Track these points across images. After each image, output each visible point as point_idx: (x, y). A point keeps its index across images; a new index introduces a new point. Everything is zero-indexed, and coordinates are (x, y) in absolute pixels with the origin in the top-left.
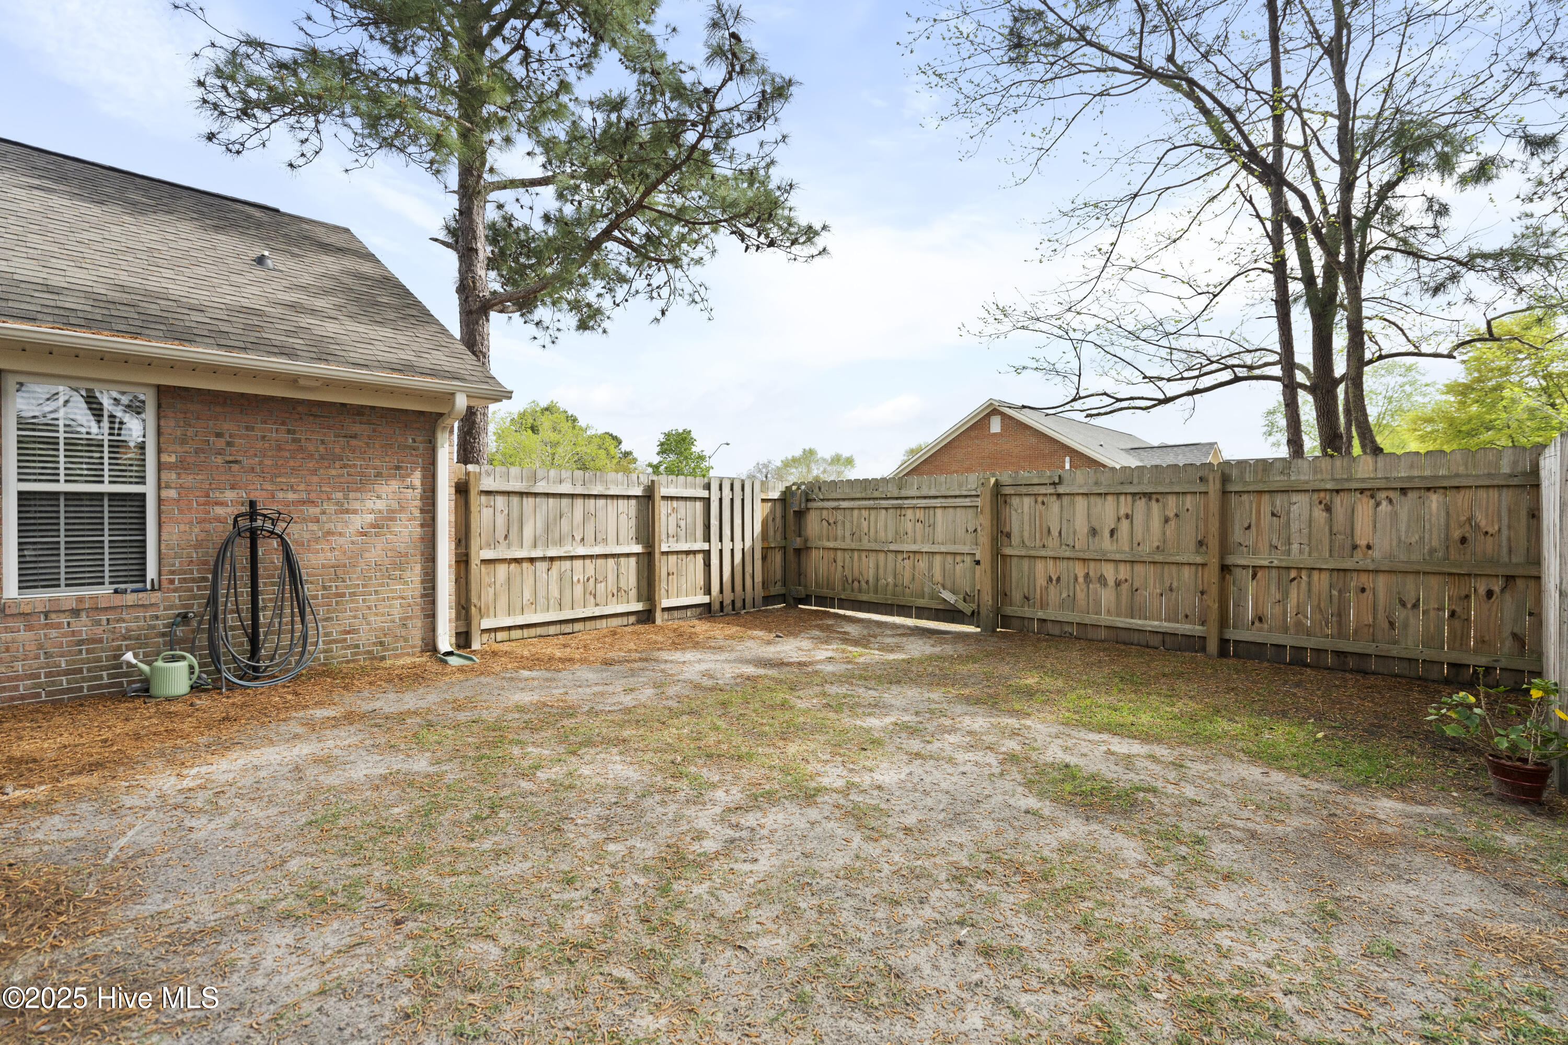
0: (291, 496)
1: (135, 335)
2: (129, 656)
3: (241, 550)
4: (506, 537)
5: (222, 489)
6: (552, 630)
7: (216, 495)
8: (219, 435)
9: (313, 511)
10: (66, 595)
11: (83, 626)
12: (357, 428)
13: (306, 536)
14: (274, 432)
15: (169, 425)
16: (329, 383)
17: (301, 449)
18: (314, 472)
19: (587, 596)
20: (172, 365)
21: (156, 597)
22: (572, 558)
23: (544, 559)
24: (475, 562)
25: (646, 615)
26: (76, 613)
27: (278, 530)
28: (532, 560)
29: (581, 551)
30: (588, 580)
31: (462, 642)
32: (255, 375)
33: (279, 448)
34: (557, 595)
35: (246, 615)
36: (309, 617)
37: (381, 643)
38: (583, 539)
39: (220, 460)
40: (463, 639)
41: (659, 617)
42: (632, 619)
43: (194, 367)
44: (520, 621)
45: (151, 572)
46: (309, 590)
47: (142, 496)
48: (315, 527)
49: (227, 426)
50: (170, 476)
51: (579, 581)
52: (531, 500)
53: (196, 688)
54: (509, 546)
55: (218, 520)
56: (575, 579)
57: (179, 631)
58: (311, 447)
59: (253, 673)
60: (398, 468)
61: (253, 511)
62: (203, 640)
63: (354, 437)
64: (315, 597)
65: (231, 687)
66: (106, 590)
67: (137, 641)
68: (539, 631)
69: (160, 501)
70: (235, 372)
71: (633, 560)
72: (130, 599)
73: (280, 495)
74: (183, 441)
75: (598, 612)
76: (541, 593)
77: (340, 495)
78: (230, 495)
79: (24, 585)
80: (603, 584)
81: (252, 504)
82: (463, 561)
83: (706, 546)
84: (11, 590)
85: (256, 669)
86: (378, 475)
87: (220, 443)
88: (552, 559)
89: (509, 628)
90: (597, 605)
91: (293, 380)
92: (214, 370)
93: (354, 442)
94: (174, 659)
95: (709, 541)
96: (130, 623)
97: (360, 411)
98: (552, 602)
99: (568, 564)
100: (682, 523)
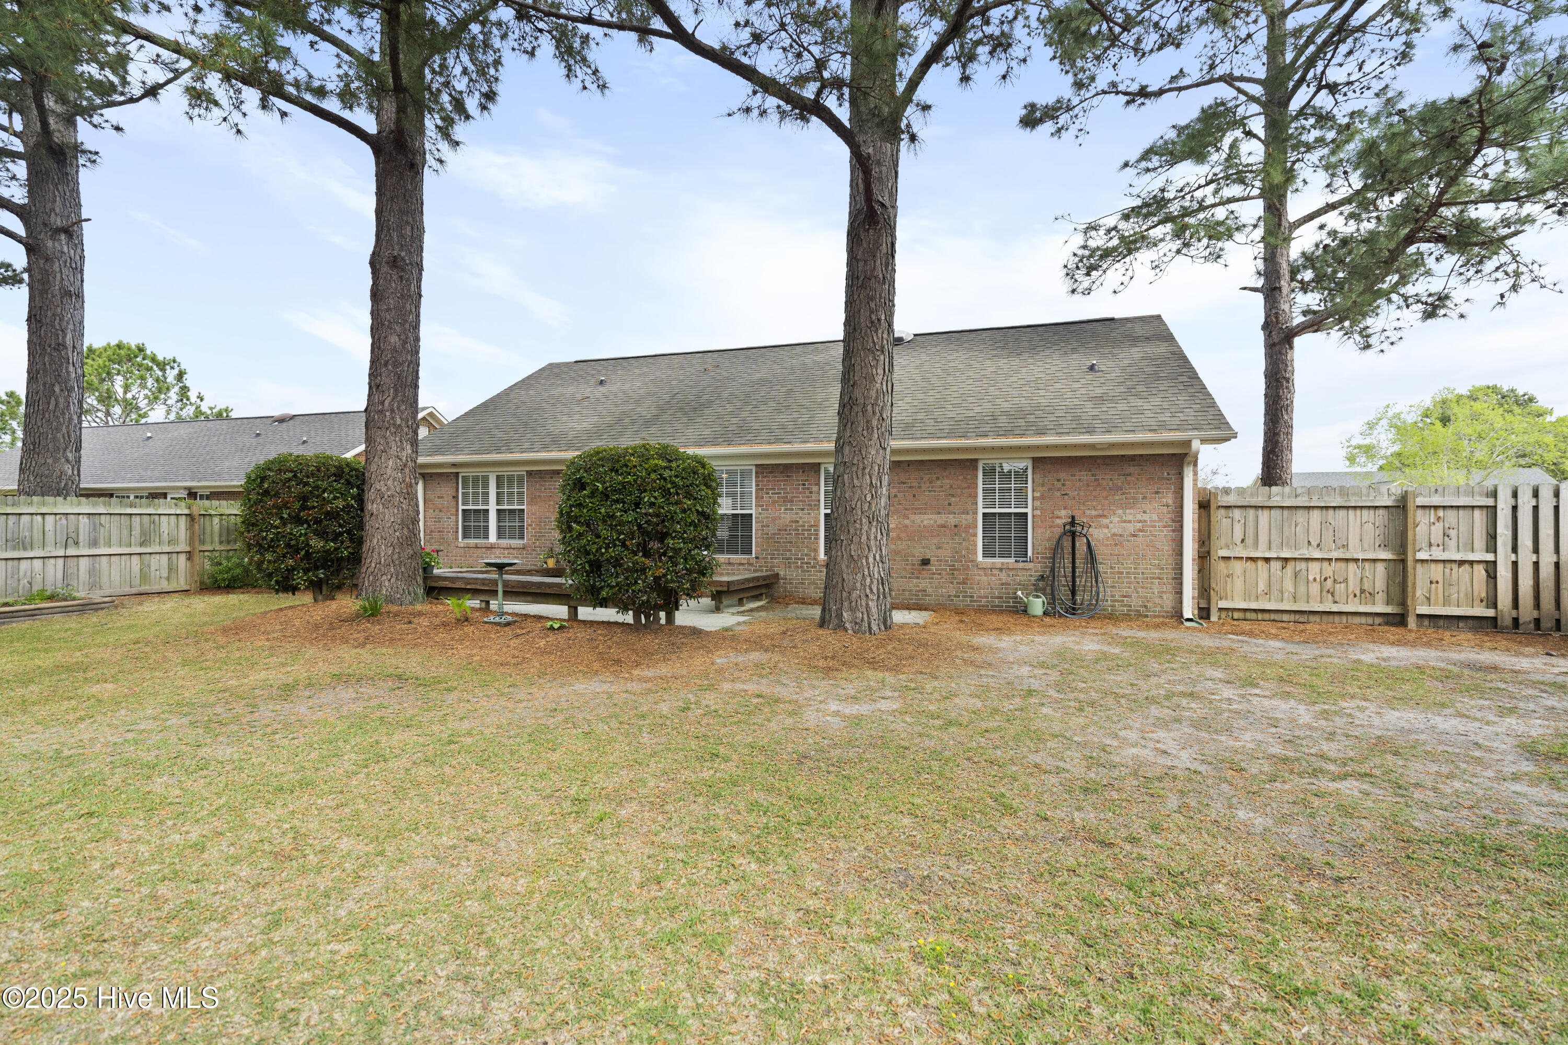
0: (1094, 513)
1: (1022, 435)
2: (1019, 593)
3: (1067, 543)
4: (1243, 541)
5: (1059, 510)
6: (1285, 617)
7: (1057, 513)
8: (1059, 480)
9: (1105, 521)
10: (998, 561)
11: (1003, 576)
12: (1131, 469)
13: (1102, 536)
14: (1084, 476)
15: (1038, 476)
16: (1112, 445)
17: (1099, 485)
18: (1106, 498)
19: (1324, 593)
20: (1038, 447)
21: (1031, 565)
22: (1307, 560)
23: (1278, 559)
24: (1214, 556)
25: (1398, 619)
26: (1001, 570)
27: (1084, 532)
28: (1267, 560)
29: (1317, 554)
30: (1326, 579)
31: (1205, 615)
32: (1075, 446)
33: (1088, 485)
34: (1291, 589)
35: (1069, 579)
36: (1101, 585)
37: (1146, 607)
38: (1318, 545)
39: (1059, 494)
40: (1204, 613)
41: (1412, 622)
42: (1378, 620)
43: (1048, 447)
44: (1254, 606)
45: (1030, 553)
46: (1101, 568)
47: (1026, 514)
48: (1106, 531)
49: (1063, 475)
50: (1038, 503)
51: (1315, 580)
52: (1266, 512)
53: (1045, 613)
54: (1245, 547)
55: (1058, 526)
56: (1311, 578)
57: (1041, 584)
58: (1104, 483)
59: (1073, 611)
60: (1157, 493)
61: (1073, 523)
62: (1048, 590)
63: (1130, 475)
64: (1106, 573)
65: (1061, 616)
66: (1012, 560)
67: (1024, 587)
68: (1273, 616)
69: (1033, 516)
70: (1065, 447)
71: (1380, 567)
72: (1021, 565)
73: (1088, 512)
74: (1043, 485)
75: (1335, 608)
76: (1275, 587)
77: (1120, 512)
78: (1063, 513)
79: (985, 555)
80: (1343, 585)
81: (1073, 517)
82: (1204, 557)
83: (1490, 557)
84: (980, 557)
85: (1074, 609)
86: (1145, 498)
87: (1059, 485)
88: (1286, 560)
89: (1245, 610)
90: (1335, 602)
91: (1092, 446)
92: (1056, 447)
93: (1129, 478)
94: (1038, 597)
95: (1495, 552)
96: (1022, 577)
97: (1132, 458)
98: (1286, 595)
99: (1303, 565)
100: (1453, 533)
